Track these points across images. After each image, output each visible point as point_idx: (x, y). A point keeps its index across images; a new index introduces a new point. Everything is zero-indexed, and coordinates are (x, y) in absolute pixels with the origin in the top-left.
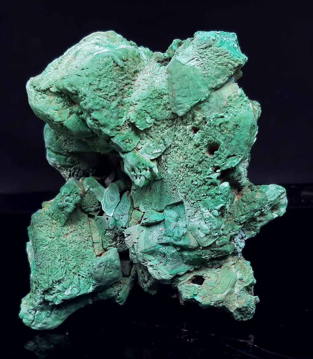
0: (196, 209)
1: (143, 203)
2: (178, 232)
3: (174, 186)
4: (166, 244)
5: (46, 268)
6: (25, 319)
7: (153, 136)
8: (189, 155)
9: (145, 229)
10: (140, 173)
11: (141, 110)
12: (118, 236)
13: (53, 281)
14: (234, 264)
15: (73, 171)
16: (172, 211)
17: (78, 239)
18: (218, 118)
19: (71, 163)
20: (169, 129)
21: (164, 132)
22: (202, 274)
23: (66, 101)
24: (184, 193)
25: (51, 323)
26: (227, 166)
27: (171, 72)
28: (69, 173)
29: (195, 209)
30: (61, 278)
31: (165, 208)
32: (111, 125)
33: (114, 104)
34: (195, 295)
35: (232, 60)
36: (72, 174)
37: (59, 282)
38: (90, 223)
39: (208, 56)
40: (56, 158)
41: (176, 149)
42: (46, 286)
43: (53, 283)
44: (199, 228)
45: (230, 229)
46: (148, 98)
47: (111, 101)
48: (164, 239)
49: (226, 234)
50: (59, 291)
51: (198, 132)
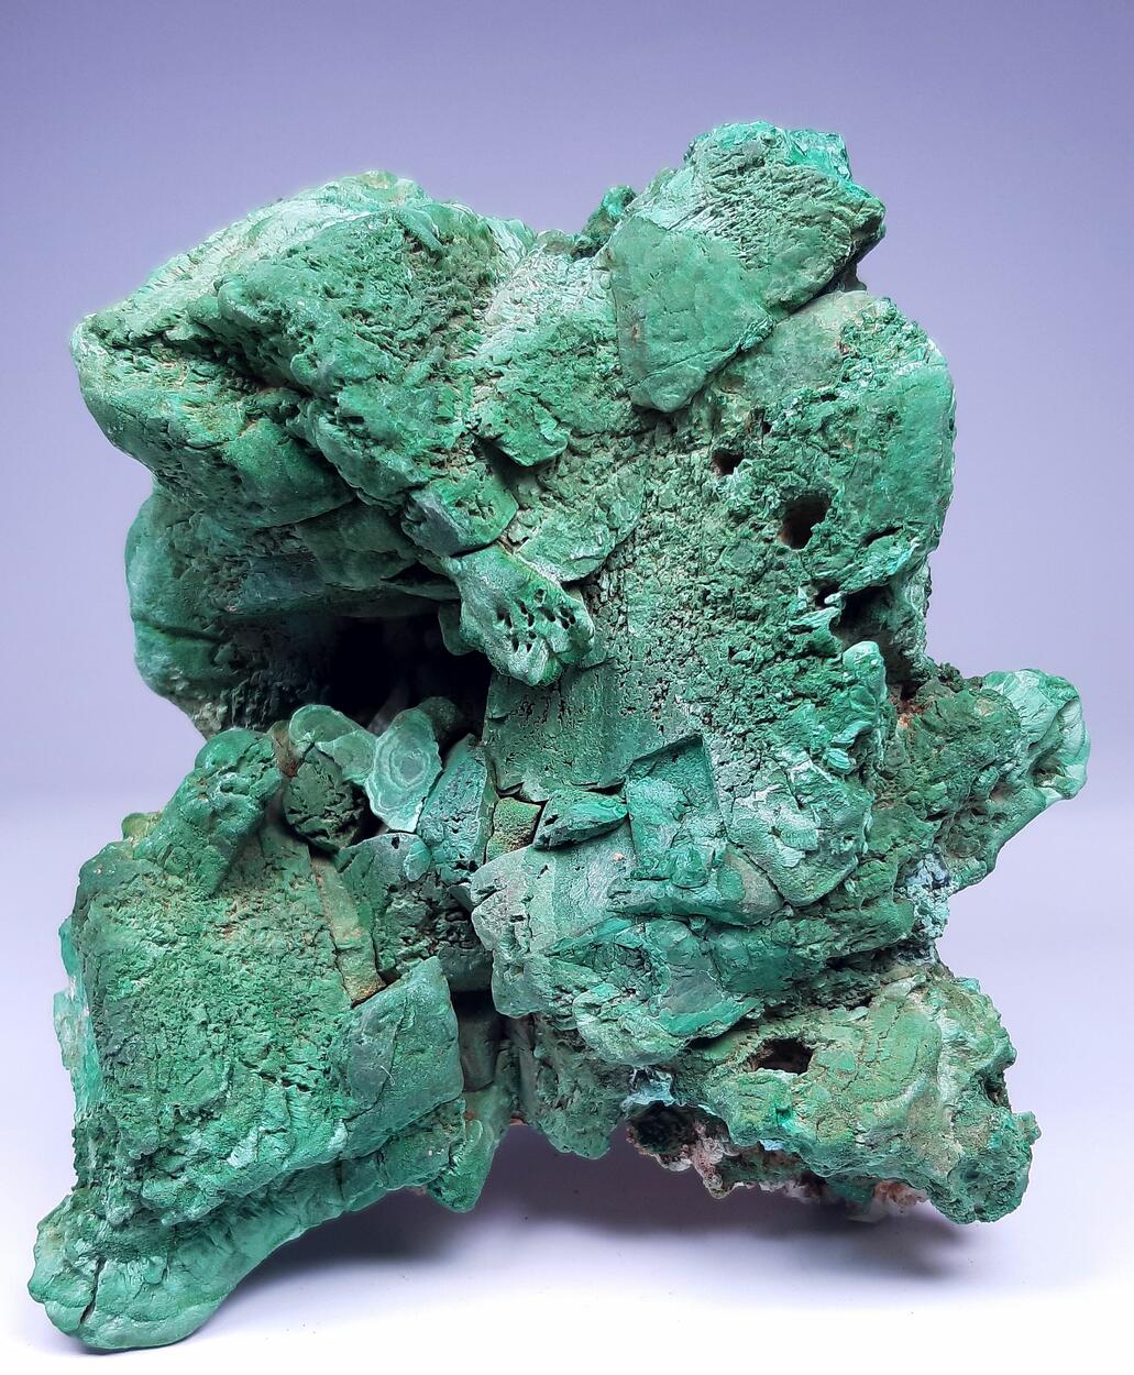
0: (758, 756)
1: (536, 766)
2: (693, 855)
3: (660, 680)
4: (646, 914)
5: (146, 1063)
6: (55, 1302)
7: (566, 494)
8: (709, 555)
9: (552, 862)
10: (530, 625)
11: (518, 390)
12: (441, 911)
13: (177, 1112)
14: (920, 987)
15: (242, 699)
16: (658, 782)
17: (276, 941)
18: (814, 400)
19: (234, 664)
20: (626, 470)
21: (605, 481)
22: (797, 1032)
23: (228, 375)
24: (701, 699)
25: (166, 1311)
26: (865, 573)
27: (620, 261)
28: (222, 709)
29: (752, 755)
30: (212, 1094)
31: (630, 770)
32: (412, 442)
33: (420, 369)
34: (784, 1113)
35: (844, 205)
36: (234, 712)
37: (205, 1114)
38: (320, 879)
39: (752, 197)
40: (174, 652)
41: (657, 542)
42: (151, 1136)
43: (179, 1120)
44: (776, 832)
45: (895, 832)
46: (541, 350)
47: (405, 358)
48: (634, 890)
49: (883, 850)
50: (203, 1157)
51: (741, 464)
